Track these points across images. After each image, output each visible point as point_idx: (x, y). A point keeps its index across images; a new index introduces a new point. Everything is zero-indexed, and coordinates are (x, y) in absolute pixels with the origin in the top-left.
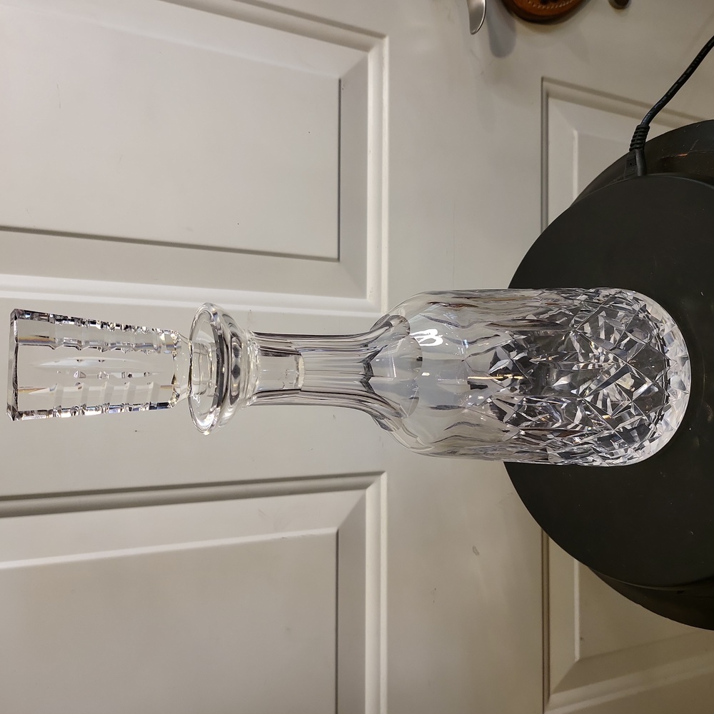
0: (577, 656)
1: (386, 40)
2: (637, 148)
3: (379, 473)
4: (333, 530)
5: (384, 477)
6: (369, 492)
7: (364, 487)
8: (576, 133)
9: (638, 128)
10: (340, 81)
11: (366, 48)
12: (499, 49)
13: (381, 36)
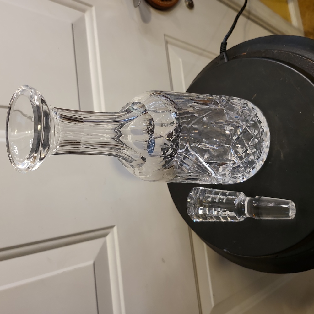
0: (213, 304)
1: (93, 8)
2: (223, 52)
3: (112, 227)
4: (91, 262)
5: (115, 229)
6: (108, 238)
7: (105, 235)
8: (180, 60)
9: (222, 43)
10: (72, 25)
11: (84, 11)
12: (145, 19)
13: (91, 6)
